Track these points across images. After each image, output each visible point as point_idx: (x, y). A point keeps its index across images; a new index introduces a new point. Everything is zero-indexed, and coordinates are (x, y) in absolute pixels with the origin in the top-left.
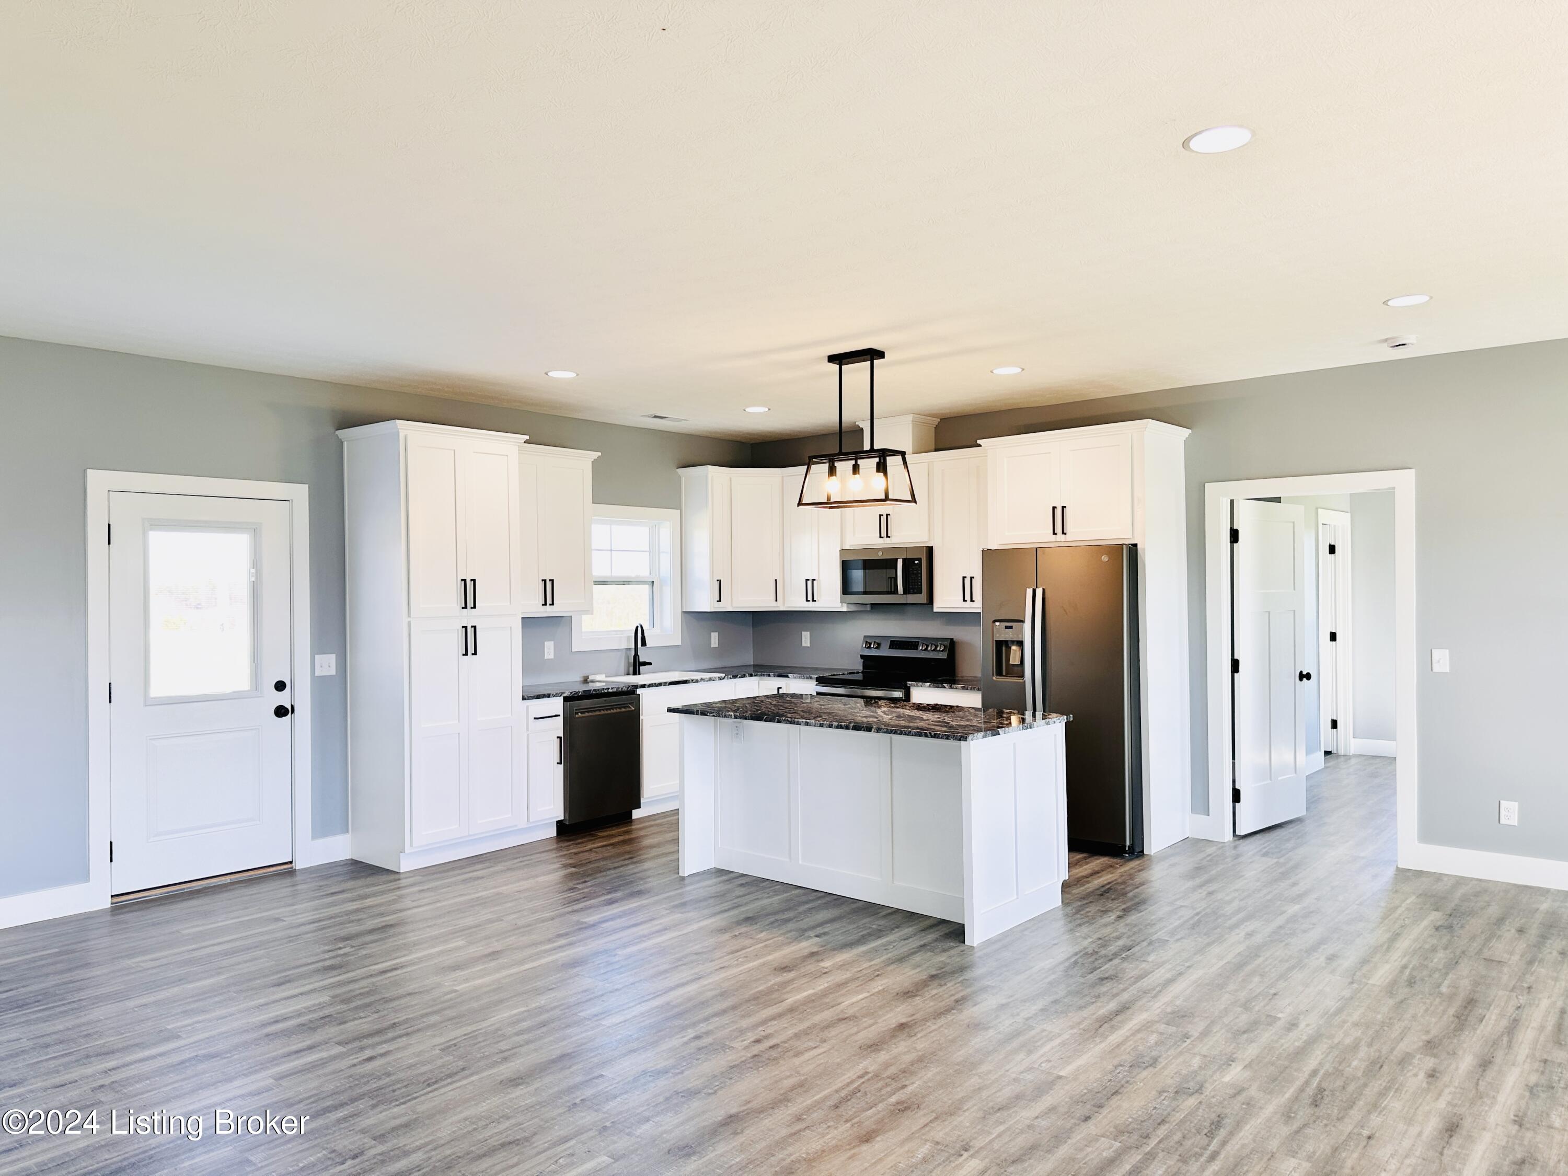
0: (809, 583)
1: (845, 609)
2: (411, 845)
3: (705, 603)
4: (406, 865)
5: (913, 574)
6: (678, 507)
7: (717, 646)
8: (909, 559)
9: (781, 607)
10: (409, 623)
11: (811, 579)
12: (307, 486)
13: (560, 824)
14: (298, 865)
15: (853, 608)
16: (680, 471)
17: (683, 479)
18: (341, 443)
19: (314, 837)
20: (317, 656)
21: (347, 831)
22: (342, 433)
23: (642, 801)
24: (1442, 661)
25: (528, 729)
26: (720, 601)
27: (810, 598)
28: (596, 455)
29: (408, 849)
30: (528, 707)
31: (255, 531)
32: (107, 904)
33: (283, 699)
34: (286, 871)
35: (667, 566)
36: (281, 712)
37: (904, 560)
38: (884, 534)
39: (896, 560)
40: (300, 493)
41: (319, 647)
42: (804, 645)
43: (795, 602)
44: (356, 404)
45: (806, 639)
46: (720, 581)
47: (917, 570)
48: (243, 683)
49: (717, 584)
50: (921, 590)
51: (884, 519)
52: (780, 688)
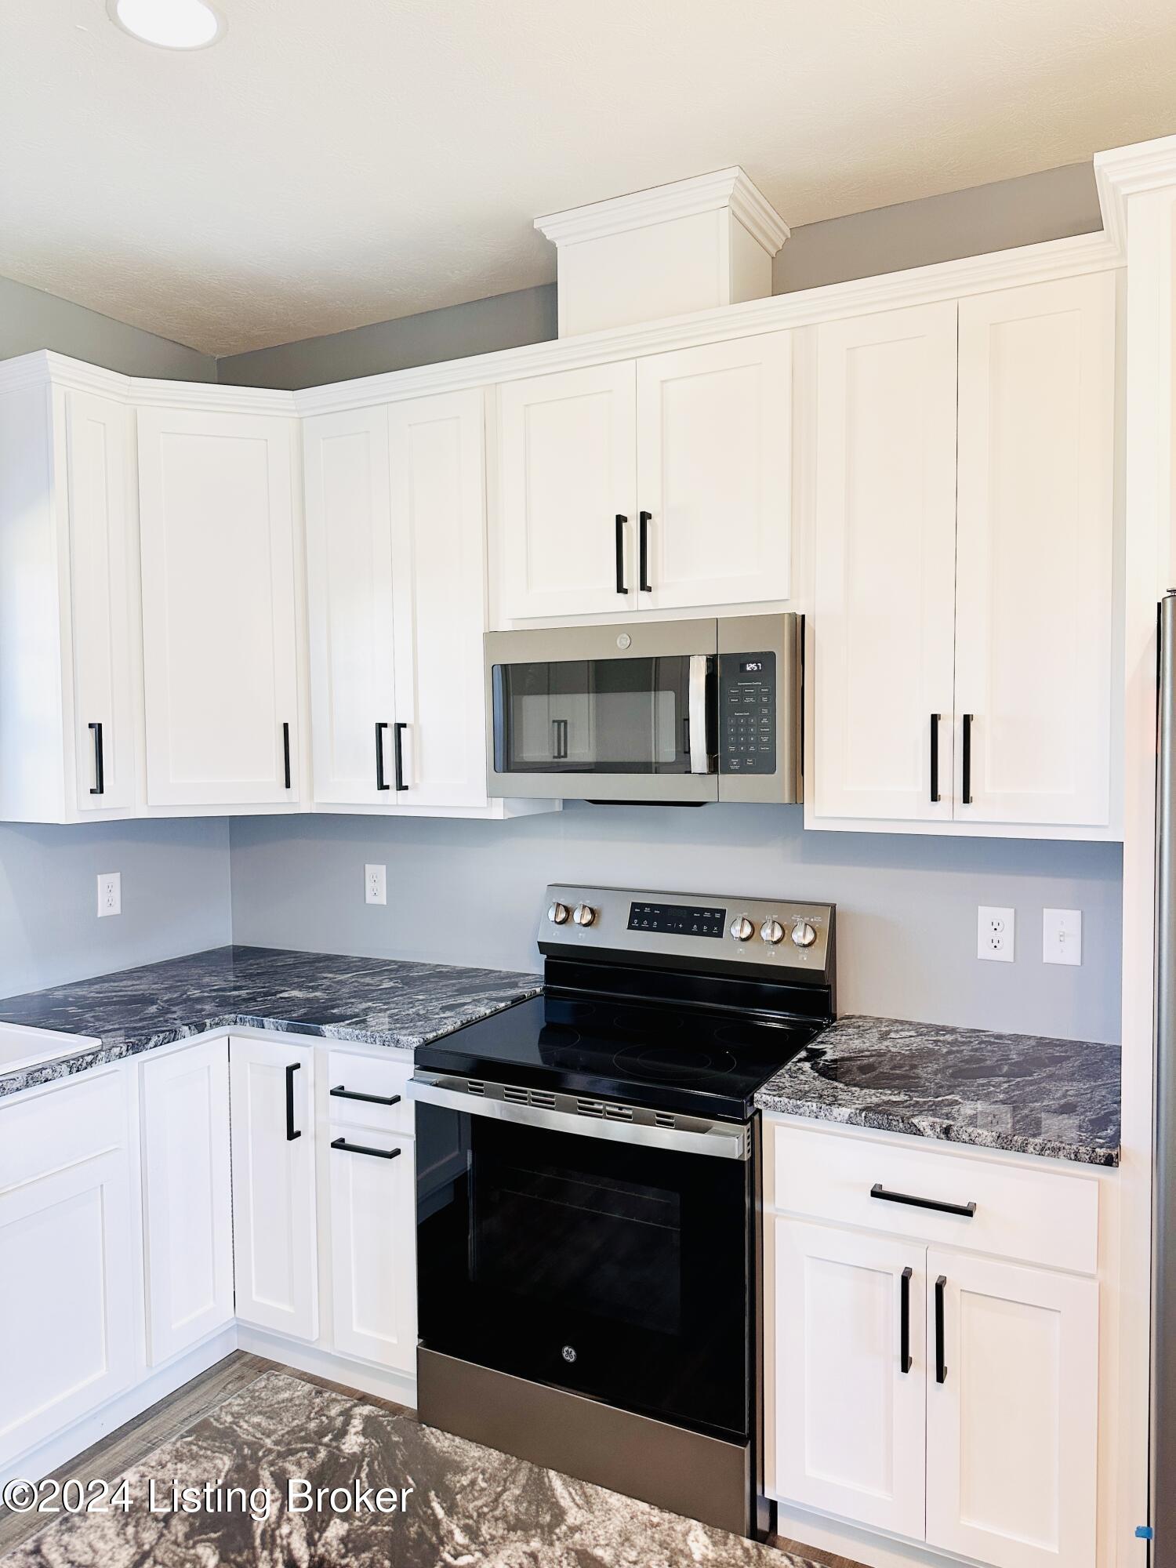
0: (388, 735)
1: (497, 811)
3: (52, 798)
5: (742, 707)
7: (116, 909)
8: (727, 657)
9: (300, 801)
11: (391, 722)
15: (520, 809)
26: (100, 789)
27: (389, 778)
37: (712, 661)
38: (631, 580)
39: (685, 661)
42: (370, 899)
43: (347, 790)
45: (376, 884)
46: (97, 728)
47: (758, 695)
49: (89, 735)
50: (767, 765)
51: (632, 530)
52: (297, 1066)
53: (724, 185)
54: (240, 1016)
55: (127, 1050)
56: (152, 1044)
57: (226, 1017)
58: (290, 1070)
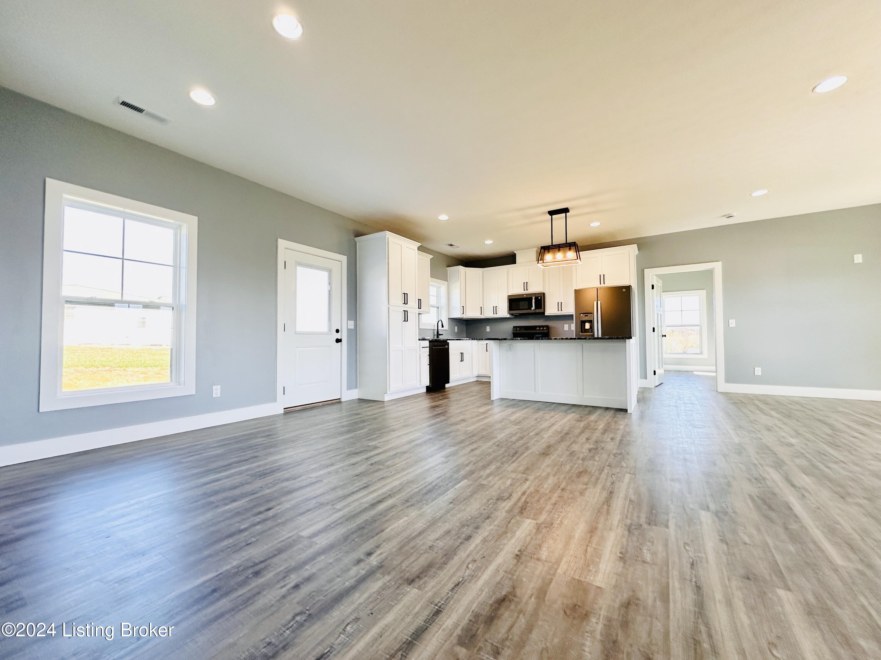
0: (495, 308)
1: (508, 316)
2: (389, 391)
3: (458, 315)
4: (387, 398)
5: (538, 302)
6: (447, 281)
7: (457, 331)
8: (537, 297)
9: (482, 317)
10: (389, 307)
11: (495, 306)
12: (346, 257)
13: (427, 387)
14: (343, 400)
15: (512, 316)
16: (448, 268)
17: (448, 272)
18: (356, 243)
19: (347, 390)
20: (348, 321)
21: (357, 388)
22: (357, 239)
23: (450, 381)
24: (733, 323)
25: (420, 351)
26: (463, 314)
27: (495, 313)
29: (388, 392)
30: (420, 343)
31: (330, 271)
32: (282, 411)
33: (338, 336)
34: (338, 401)
35: (443, 301)
36: (338, 341)
37: (535, 298)
38: (525, 289)
39: (532, 298)
40: (344, 259)
41: (349, 319)
42: (487, 331)
43: (489, 314)
44: (361, 229)
45: (488, 329)
46: (463, 305)
47: (540, 301)
48: (325, 329)
49: (463, 308)
50: (541, 308)
51: (525, 284)
52: (487, 344)
53: (536, 249)
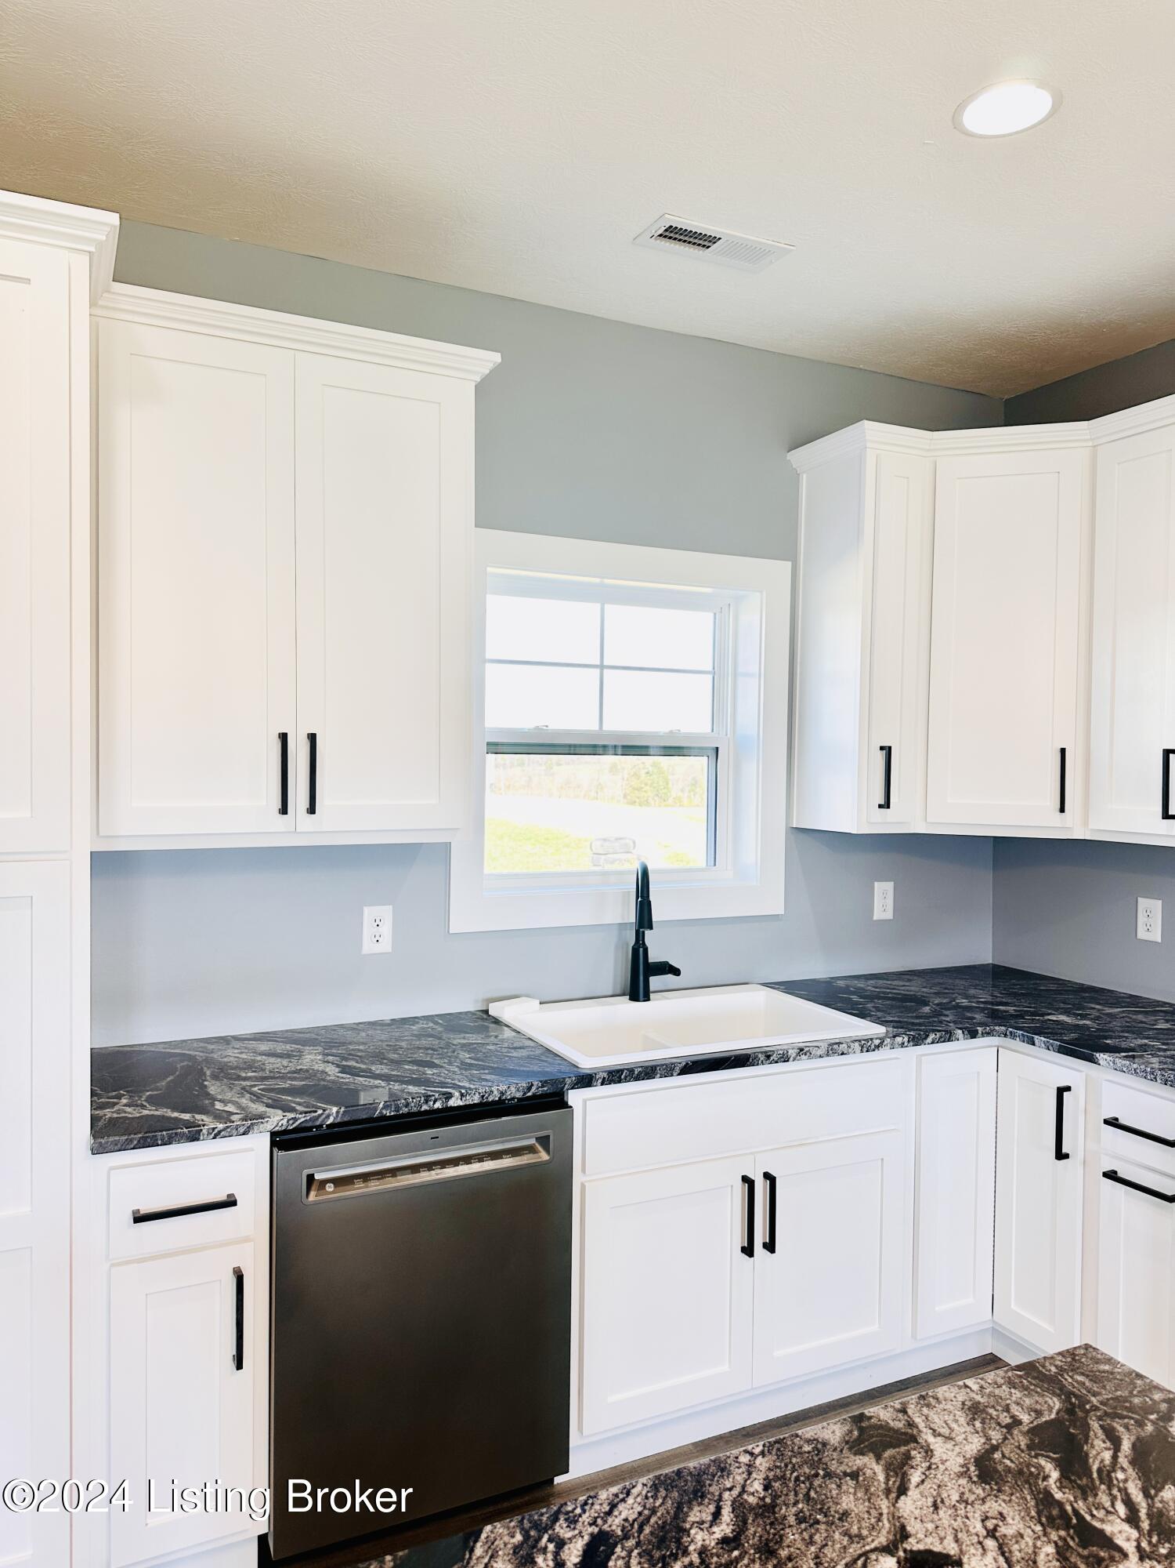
6: (789, 553)
7: (889, 915)
9: (1073, 827)
13: (263, 1549)
17: (804, 478)
26: (887, 805)
27: (1173, 808)
28: (486, 360)
30: (113, 1175)
35: (753, 708)
42: (1144, 934)
43: (1123, 816)
45: (1150, 918)
46: (887, 750)
49: (881, 757)
52: (1068, 1089)
54: (1011, 1029)
55: (909, 1041)
56: (929, 1040)
57: (997, 1028)
58: (1061, 1091)
